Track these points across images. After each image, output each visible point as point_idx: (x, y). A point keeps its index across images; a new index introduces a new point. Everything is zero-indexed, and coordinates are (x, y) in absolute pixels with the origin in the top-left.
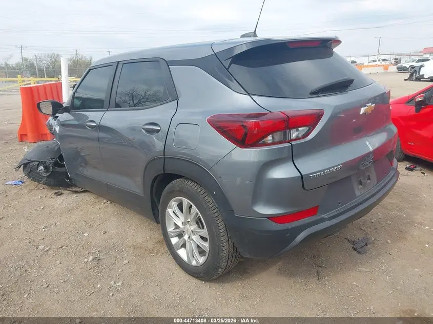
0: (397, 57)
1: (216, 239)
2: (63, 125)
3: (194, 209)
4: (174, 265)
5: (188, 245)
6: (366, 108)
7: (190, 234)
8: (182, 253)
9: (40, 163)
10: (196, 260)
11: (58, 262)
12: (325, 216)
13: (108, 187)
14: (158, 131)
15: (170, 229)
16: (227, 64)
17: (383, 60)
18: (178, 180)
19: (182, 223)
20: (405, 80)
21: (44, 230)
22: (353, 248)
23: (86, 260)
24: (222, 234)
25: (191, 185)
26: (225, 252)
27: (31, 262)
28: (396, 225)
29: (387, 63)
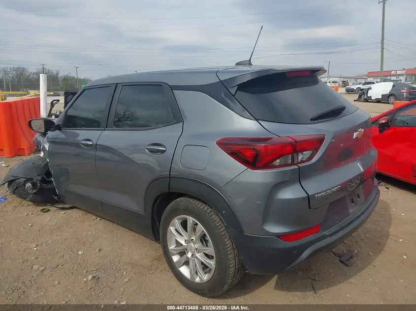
0: (345, 80)
1: (223, 256)
2: (52, 142)
3: (200, 227)
4: (175, 283)
5: (191, 263)
6: (358, 133)
7: (194, 252)
8: (185, 271)
9: (28, 180)
10: (200, 277)
11: (57, 282)
12: (326, 233)
13: (102, 204)
14: (163, 152)
15: (172, 247)
16: (233, 91)
17: (333, 82)
18: (183, 199)
19: (186, 240)
20: (355, 101)
21: (35, 249)
22: (340, 261)
23: (85, 279)
24: (229, 252)
25: (197, 203)
26: (232, 269)
27: (28, 283)
28: (374, 238)
29: (337, 84)
